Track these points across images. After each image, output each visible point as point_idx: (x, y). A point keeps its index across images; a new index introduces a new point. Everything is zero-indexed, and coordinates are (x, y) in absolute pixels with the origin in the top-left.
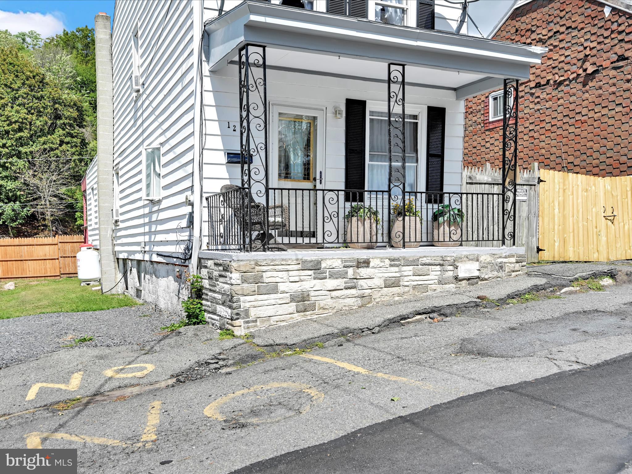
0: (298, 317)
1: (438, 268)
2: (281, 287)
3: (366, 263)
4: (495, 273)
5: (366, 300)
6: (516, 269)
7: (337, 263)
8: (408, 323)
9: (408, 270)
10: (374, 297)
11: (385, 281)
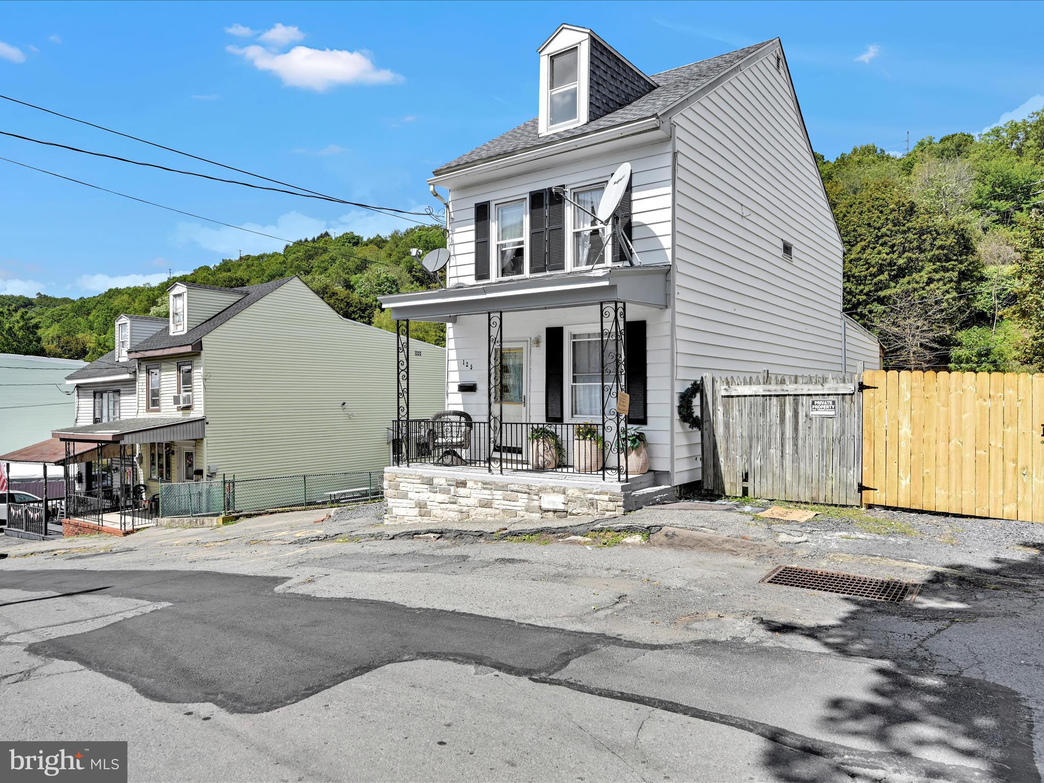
0: (419, 518)
1: (525, 496)
2: (410, 495)
3: (463, 484)
4: (585, 510)
5: (465, 515)
7: (443, 482)
8: (419, 538)
9: (498, 494)
10: (470, 514)
11: (480, 501)
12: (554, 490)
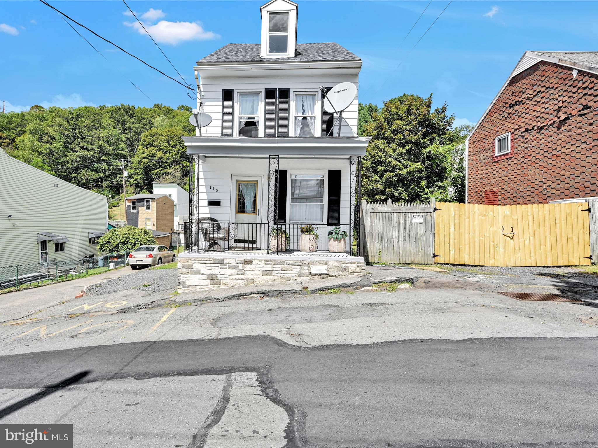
0: (211, 287)
1: (298, 267)
2: (202, 271)
3: (250, 262)
4: (341, 273)
5: (250, 282)
6: (356, 271)
7: (233, 262)
8: (245, 298)
9: (278, 267)
10: (255, 280)
11: (263, 272)
12: (319, 263)
